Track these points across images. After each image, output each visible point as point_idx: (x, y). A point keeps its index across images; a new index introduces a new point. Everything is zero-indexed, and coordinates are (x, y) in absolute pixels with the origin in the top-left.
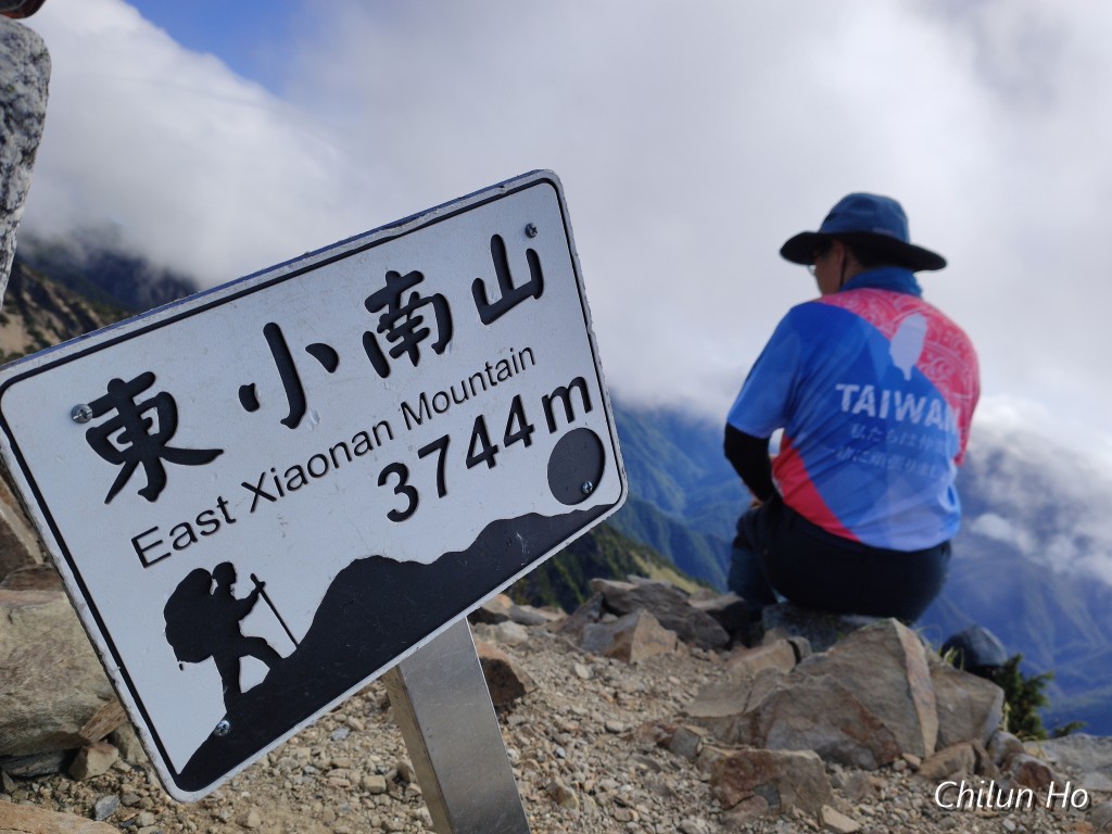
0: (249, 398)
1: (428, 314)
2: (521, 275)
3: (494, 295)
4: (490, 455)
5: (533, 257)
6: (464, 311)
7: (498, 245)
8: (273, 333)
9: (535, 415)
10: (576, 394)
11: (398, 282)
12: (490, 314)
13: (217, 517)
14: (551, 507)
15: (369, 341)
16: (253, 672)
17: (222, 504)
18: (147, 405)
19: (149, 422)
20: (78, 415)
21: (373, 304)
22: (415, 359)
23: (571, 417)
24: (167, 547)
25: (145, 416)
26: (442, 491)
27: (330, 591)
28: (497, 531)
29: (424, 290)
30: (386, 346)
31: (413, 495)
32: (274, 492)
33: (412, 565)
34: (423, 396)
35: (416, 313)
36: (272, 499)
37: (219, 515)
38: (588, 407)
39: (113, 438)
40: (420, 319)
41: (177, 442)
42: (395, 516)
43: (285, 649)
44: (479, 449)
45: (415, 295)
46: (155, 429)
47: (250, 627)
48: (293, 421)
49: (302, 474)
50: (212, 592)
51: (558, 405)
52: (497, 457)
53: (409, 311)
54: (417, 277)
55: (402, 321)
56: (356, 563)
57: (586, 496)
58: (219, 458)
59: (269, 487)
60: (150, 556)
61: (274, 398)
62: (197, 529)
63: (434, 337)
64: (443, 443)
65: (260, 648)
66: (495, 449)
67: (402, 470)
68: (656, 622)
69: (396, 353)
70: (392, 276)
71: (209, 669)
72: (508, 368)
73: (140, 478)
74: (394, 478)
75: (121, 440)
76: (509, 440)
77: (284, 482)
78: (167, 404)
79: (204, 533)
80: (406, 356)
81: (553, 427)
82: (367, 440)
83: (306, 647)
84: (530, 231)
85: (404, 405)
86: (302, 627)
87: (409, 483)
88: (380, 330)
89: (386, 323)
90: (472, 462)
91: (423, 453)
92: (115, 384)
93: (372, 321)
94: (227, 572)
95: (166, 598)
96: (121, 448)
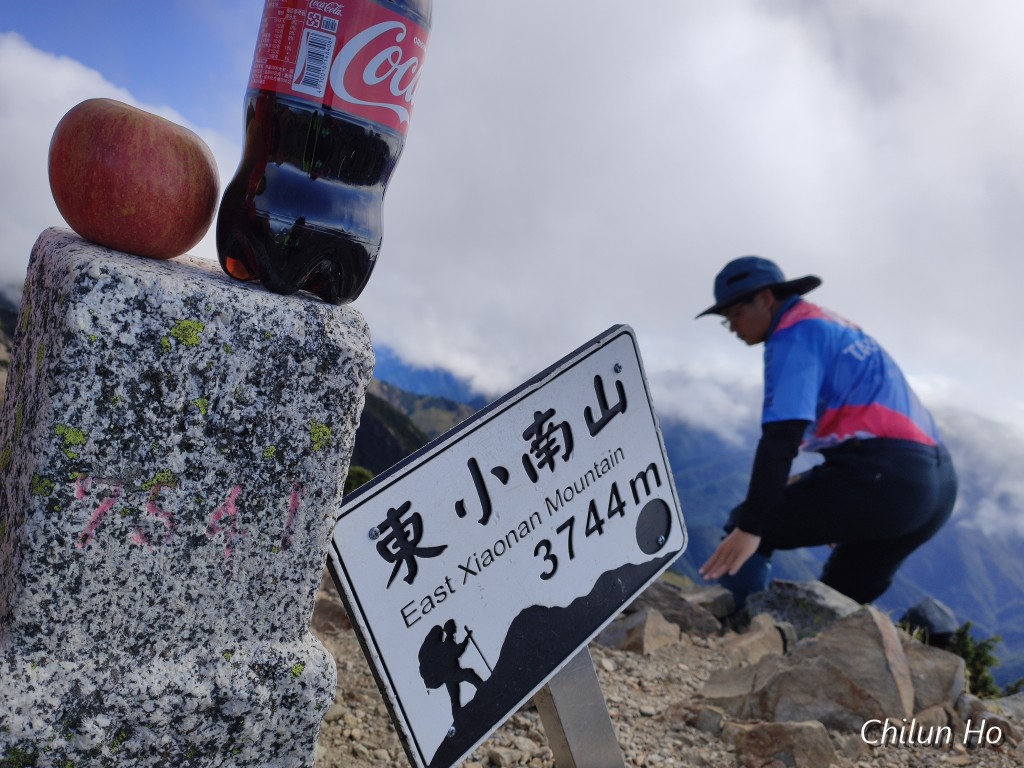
0: (461, 509)
1: (559, 435)
2: (613, 399)
3: (597, 416)
4: (599, 526)
5: (619, 385)
6: (580, 429)
7: (598, 381)
8: (473, 464)
9: (626, 494)
10: (651, 475)
11: (541, 418)
12: (595, 429)
13: (445, 590)
14: (640, 558)
15: (526, 458)
16: (468, 692)
17: (447, 581)
18: (406, 523)
19: (408, 532)
20: (373, 535)
21: (527, 436)
22: (552, 467)
23: (648, 492)
24: (419, 613)
25: (406, 530)
26: (572, 555)
27: (509, 632)
28: (607, 579)
29: (556, 420)
30: (535, 461)
31: (554, 559)
32: (476, 569)
33: (556, 609)
34: (557, 492)
35: (552, 436)
36: (474, 573)
37: (446, 589)
38: (659, 483)
39: (390, 546)
40: (554, 440)
41: (422, 544)
42: (545, 576)
43: (485, 675)
44: (593, 523)
45: (551, 424)
46: (411, 538)
47: (467, 661)
48: (484, 521)
49: (491, 554)
50: (444, 640)
51: (640, 484)
52: (604, 527)
53: (547, 436)
54: (552, 412)
55: (544, 443)
56: (524, 612)
57: (660, 547)
58: (446, 551)
59: (473, 567)
60: (410, 620)
61: (475, 508)
62: (435, 599)
63: (563, 451)
64: (571, 522)
65: (471, 676)
66: (602, 522)
67: (547, 543)
68: (661, 617)
69: (541, 465)
70: (538, 414)
71: (443, 691)
72: (608, 464)
73: (404, 570)
74: (543, 550)
75: (394, 547)
76: (611, 514)
77: (481, 562)
78: (417, 519)
79: (438, 602)
80: (547, 466)
81: (637, 501)
82: (527, 526)
83: (497, 673)
84: (617, 369)
85: (547, 500)
86: (494, 659)
87: (552, 553)
88: (532, 452)
89: (535, 446)
90: (589, 532)
91: (559, 530)
92: (391, 511)
93: (526, 446)
94: (451, 626)
95: (420, 647)
96: (394, 552)
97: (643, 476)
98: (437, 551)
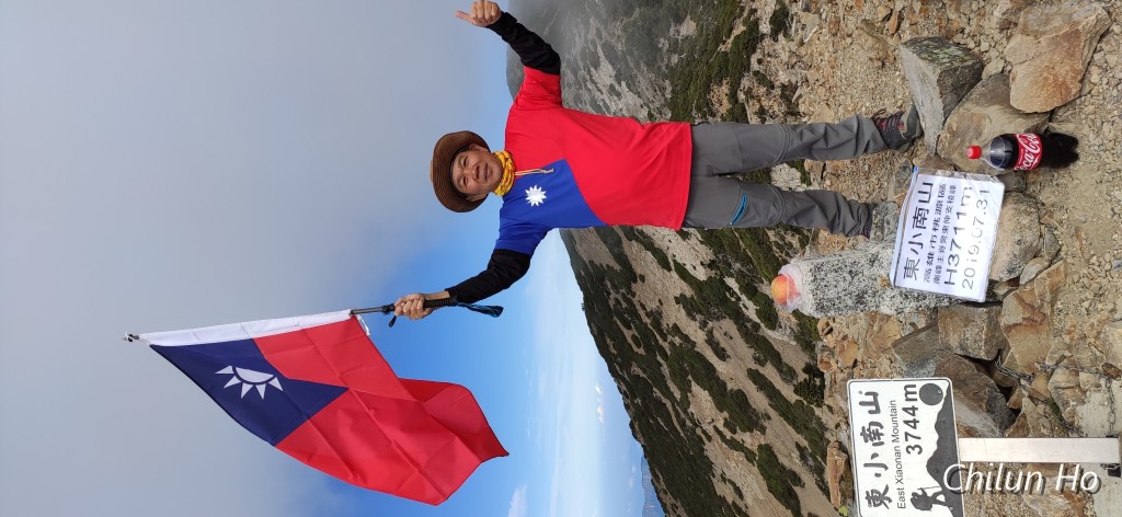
0: (878, 475)
1: (873, 428)
2: (870, 398)
3: (873, 408)
4: (915, 422)
5: (867, 394)
6: (875, 418)
7: (862, 403)
8: (866, 465)
9: (909, 405)
10: (909, 389)
11: (863, 433)
12: (878, 411)
13: (901, 492)
14: (939, 407)
15: (875, 445)
16: (941, 498)
17: (898, 489)
18: (872, 494)
19: (876, 495)
20: (870, 507)
21: (866, 441)
22: (882, 434)
23: (915, 393)
24: (903, 503)
25: (874, 496)
26: (919, 438)
27: (930, 473)
28: (938, 427)
30: (877, 441)
31: (916, 446)
33: (935, 452)
34: (892, 435)
36: (902, 479)
38: (914, 386)
39: (877, 503)
40: (873, 430)
41: (882, 492)
42: (919, 453)
44: (912, 424)
46: (878, 495)
47: (930, 494)
48: (886, 468)
49: (899, 470)
50: (918, 499)
51: (909, 396)
52: (916, 420)
53: (870, 433)
54: (863, 428)
55: (872, 435)
56: (927, 466)
57: (941, 394)
58: (888, 486)
60: (903, 506)
61: (880, 470)
63: (879, 428)
64: (907, 434)
65: (936, 494)
66: (914, 420)
67: (909, 447)
69: (879, 439)
70: (861, 434)
71: (935, 506)
72: (894, 409)
73: (887, 501)
74: (910, 450)
76: (913, 415)
77: (899, 475)
79: (903, 495)
80: (881, 437)
81: (916, 400)
83: (942, 485)
84: (861, 393)
85: (893, 441)
86: (936, 484)
87: (913, 446)
88: (873, 441)
89: (871, 439)
90: (915, 427)
91: (907, 440)
92: (866, 498)
93: (870, 443)
95: (914, 508)
96: (879, 502)
97: (907, 393)
98: (887, 489)
